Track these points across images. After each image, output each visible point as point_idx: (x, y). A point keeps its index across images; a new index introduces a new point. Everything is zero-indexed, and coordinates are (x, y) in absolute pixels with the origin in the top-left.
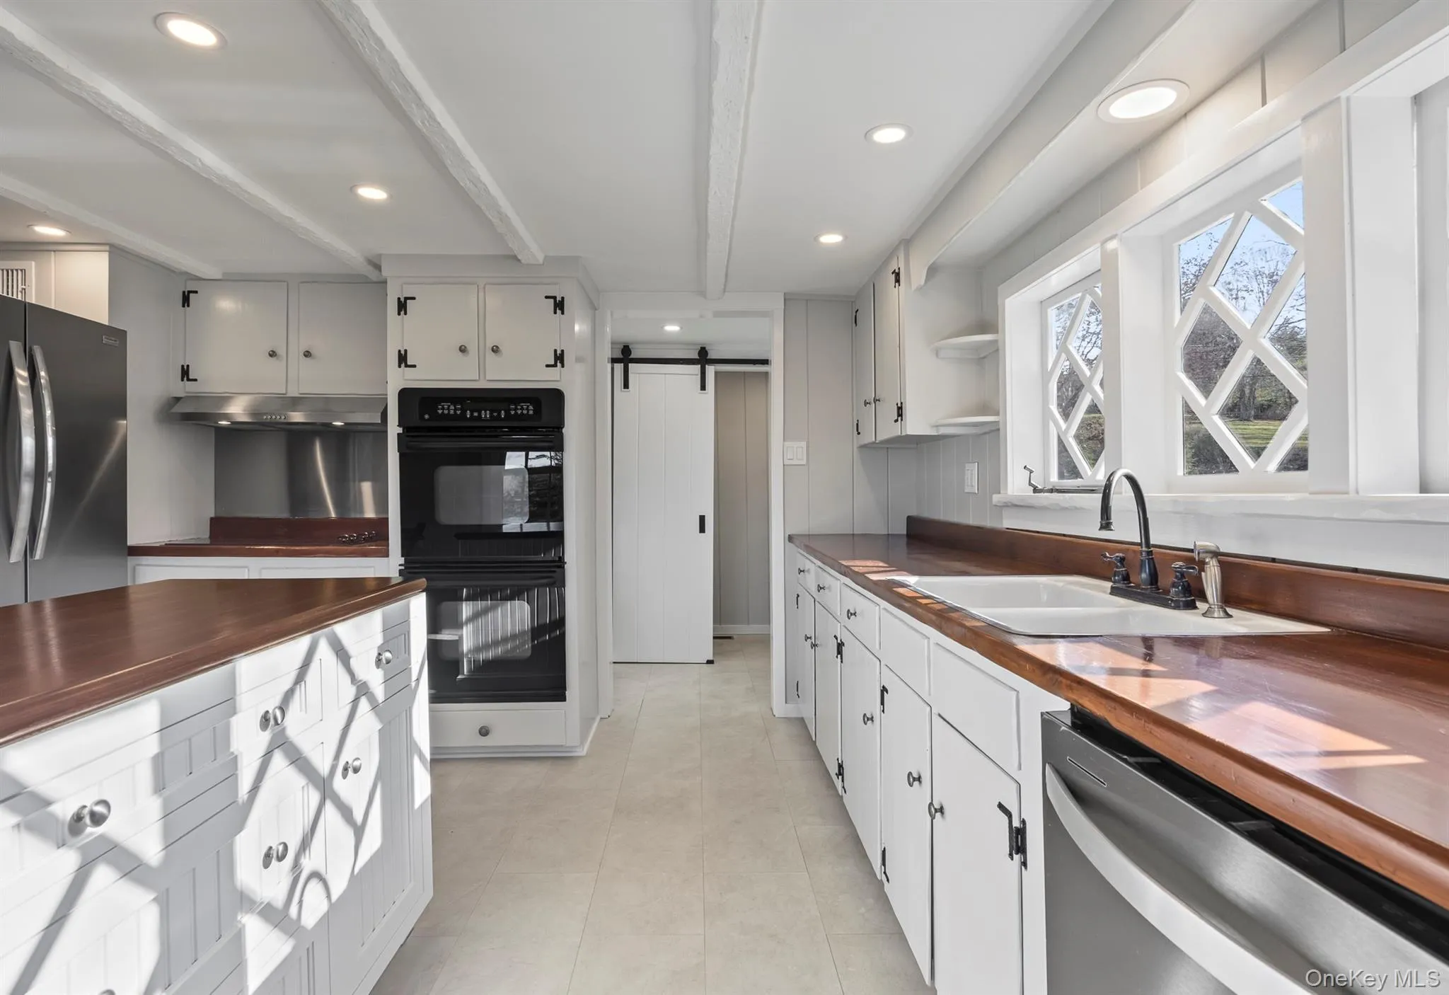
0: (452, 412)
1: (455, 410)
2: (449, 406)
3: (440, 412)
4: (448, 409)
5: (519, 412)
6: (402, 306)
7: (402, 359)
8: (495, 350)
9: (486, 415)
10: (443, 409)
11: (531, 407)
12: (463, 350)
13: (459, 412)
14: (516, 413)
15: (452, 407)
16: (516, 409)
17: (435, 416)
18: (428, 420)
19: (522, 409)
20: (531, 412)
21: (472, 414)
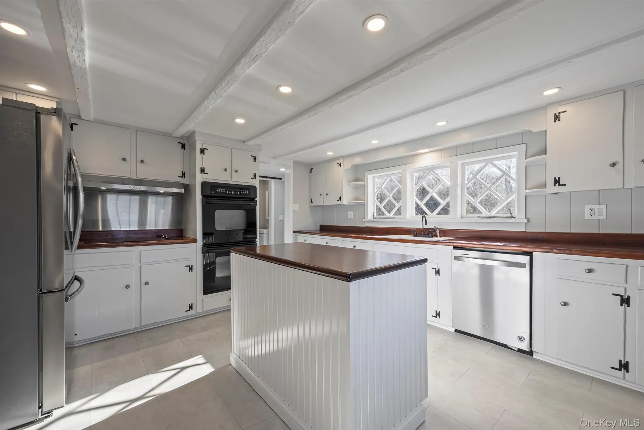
0: (222, 191)
1: (223, 191)
2: (221, 189)
3: (218, 191)
4: (221, 190)
5: (244, 192)
6: (202, 151)
7: (202, 170)
8: (236, 171)
9: (233, 193)
10: (219, 190)
11: (247, 191)
12: (226, 170)
13: (224, 191)
14: (243, 193)
15: (222, 189)
16: (242, 192)
17: (216, 192)
18: (213, 193)
19: (245, 192)
20: (247, 193)
21: (228, 193)
